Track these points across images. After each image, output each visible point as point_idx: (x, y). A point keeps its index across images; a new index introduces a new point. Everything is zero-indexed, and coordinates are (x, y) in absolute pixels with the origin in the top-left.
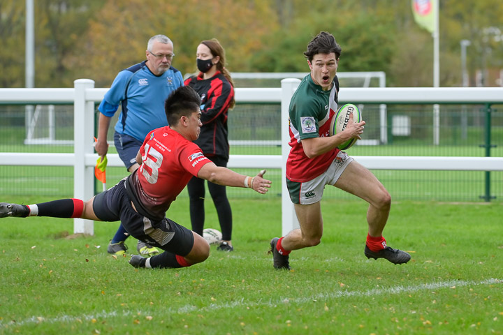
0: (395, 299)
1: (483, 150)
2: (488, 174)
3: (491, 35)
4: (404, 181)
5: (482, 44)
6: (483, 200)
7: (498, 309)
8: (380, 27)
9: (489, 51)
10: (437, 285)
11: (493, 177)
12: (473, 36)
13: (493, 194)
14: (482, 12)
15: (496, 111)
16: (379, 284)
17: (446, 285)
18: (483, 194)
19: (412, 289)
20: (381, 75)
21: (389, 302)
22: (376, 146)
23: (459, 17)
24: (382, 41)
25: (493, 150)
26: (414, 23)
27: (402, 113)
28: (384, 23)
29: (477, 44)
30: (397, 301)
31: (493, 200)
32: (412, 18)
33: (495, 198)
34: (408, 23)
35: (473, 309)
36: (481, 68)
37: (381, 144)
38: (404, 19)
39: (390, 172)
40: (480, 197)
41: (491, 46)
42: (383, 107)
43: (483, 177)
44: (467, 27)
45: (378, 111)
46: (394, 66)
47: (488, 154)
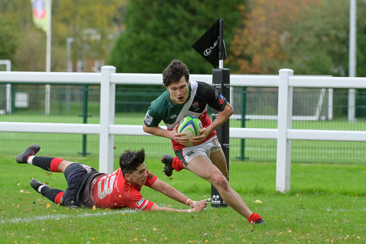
0: (15, 227)
1: (82, 119)
2: (85, 136)
3: (89, 35)
4: (23, 141)
5: (82, 41)
6: (81, 155)
7: (90, 235)
8: (7, 27)
9: (87, 47)
10: (46, 217)
11: (88, 139)
12: (76, 35)
13: (88, 151)
14: (83, 17)
15: (91, 90)
16: (3, 216)
17: (53, 217)
18: (81, 151)
19: (28, 220)
20: (8, 63)
21: (10, 229)
22: (3, 115)
23: (65, 21)
24: (9, 37)
25: (89, 119)
26: (33, 24)
27: (22, 91)
28: (11, 24)
29: (78, 41)
30: (16, 228)
31: (88, 156)
32: (32, 21)
33: (90, 154)
34: (28, 25)
35: (72, 235)
36: (81, 58)
37: (7, 113)
38: (25, 22)
39: (13, 134)
40: (79, 153)
41: (89, 42)
42: (9, 86)
43: (81, 138)
44: (71, 28)
45: (5, 89)
46: (18, 56)
47: (85, 122)
